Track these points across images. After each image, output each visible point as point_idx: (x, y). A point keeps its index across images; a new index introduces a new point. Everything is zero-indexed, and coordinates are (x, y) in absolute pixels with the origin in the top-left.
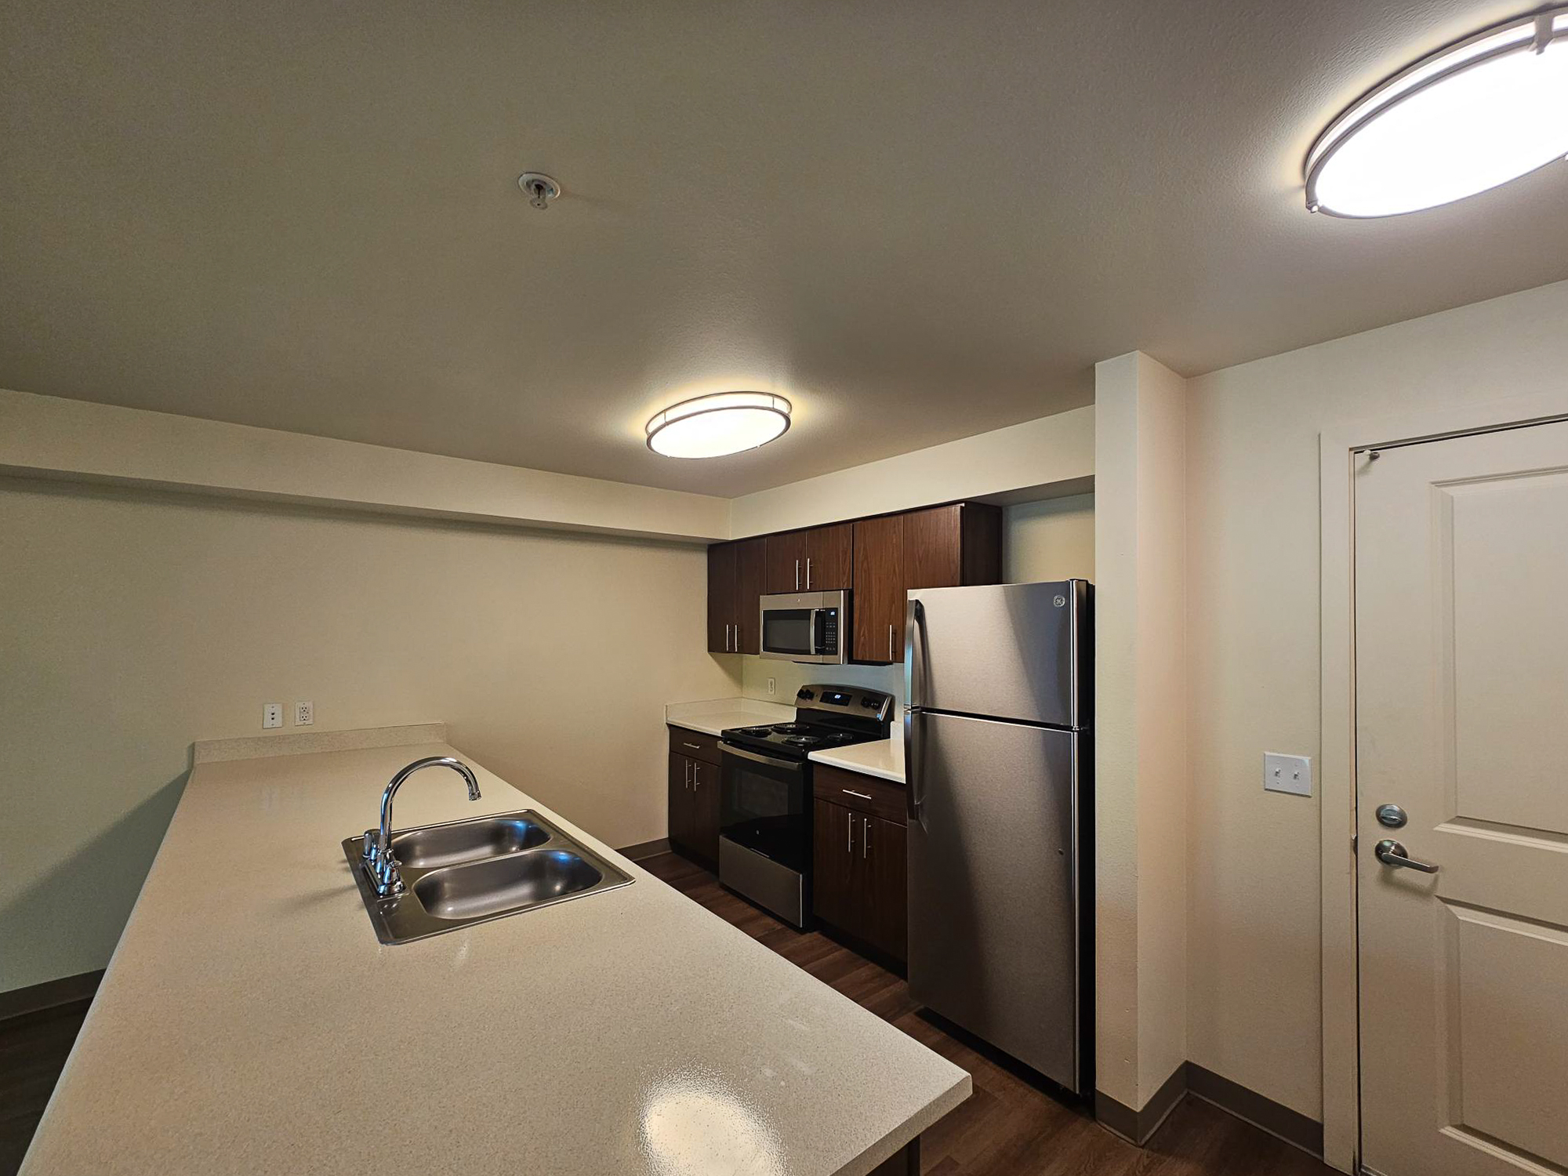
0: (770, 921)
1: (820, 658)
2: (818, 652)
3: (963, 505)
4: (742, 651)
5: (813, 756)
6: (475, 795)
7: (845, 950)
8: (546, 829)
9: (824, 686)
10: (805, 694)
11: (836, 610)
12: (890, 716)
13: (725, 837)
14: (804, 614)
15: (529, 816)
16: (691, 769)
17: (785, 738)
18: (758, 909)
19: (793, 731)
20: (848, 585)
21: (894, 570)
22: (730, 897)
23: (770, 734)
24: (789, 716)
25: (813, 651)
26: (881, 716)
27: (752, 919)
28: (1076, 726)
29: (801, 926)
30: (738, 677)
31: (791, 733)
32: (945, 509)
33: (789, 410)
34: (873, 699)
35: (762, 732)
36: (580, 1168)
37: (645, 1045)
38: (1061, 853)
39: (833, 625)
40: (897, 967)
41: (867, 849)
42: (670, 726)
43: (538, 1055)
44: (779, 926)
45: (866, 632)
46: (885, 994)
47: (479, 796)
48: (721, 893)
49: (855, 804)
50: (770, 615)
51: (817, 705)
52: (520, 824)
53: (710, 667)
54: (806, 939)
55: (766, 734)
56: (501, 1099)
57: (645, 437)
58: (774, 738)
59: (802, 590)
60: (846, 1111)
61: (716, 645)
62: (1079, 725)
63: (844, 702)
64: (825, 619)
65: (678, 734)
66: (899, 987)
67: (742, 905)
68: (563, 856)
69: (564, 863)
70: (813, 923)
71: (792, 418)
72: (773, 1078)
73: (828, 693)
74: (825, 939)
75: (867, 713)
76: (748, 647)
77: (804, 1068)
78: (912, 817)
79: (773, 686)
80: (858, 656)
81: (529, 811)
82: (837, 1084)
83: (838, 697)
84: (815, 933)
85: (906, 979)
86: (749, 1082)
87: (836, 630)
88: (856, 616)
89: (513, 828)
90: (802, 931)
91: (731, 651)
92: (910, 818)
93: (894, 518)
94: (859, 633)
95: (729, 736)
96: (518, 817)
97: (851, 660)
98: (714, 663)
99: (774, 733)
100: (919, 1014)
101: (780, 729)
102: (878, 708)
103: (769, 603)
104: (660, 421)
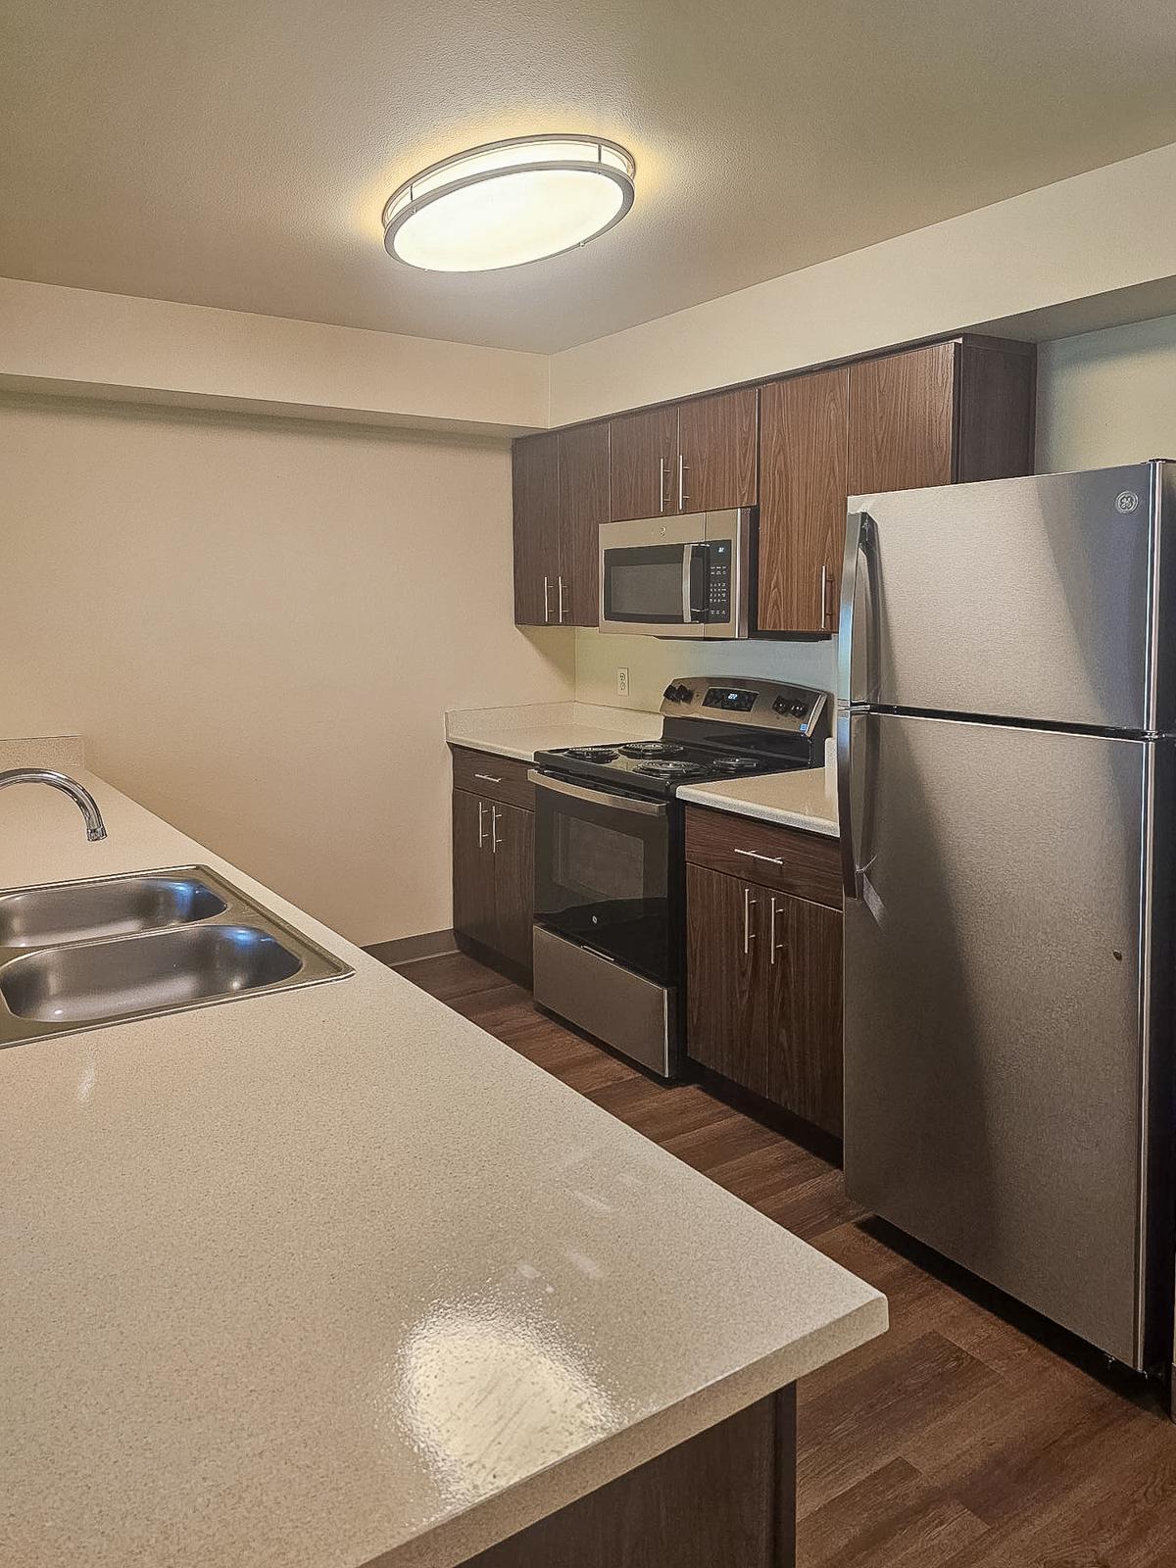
0: (615, 1065)
1: (700, 629)
2: (697, 618)
3: (960, 341)
4: (571, 620)
5: (685, 792)
6: (97, 833)
7: (742, 1117)
8: (221, 893)
9: (710, 680)
10: (678, 693)
11: (727, 544)
12: (824, 728)
13: (543, 927)
14: (673, 553)
15: (199, 875)
16: (488, 818)
17: (641, 763)
18: (597, 1046)
19: (657, 755)
20: (750, 499)
21: (833, 469)
22: (552, 1025)
23: (615, 757)
24: (652, 732)
25: (687, 617)
26: (808, 728)
27: (586, 1062)
28: (1151, 728)
29: (667, 1076)
30: (566, 666)
31: (654, 757)
32: (927, 351)
33: (631, 170)
34: (794, 699)
35: (602, 755)
36: (187, 1398)
37: (327, 1219)
38: (1118, 957)
39: (721, 570)
40: (826, 1146)
41: (776, 949)
42: (453, 747)
43: (150, 1227)
44: (631, 1075)
45: (781, 580)
46: (806, 1189)
47: (104, 834)
48: (537, 1018)
49: (758, 877)
50: (616, 557)
51: (698, 711)
52: (182, 888)
53: (519, 649)
54: (675, 1096)
55: (612, 758)
56: (79, 1289)
57: (381, 232)
58: (622, 764)
59: (671, 511)
60: (652, 1339)
61: (527, 614)
62: (1159, 728)
63: (744, 703)
64: (708, 557)
65: (465, 757)
66: (831, 1180)
67: (571, 1038)
68: (243, 936)
69: (246, 946)
70: (687, 1071)
71: (639, 185)
72: (536, 1280)
73: (718, 692)
74: (708, 1097)
75: (784, 724)
76: (579, 615)
77: (590, 1267)
78: (851, 893)
79: (626, 682)
80: (766, 623)
81: (198, 868)
82: (644, 1295)
83: (732, 696)
84: (691, 1087)
85: (840, 1166)
86: (492, 1283)
87: (727, 579)
88: (763, 553)
89: (170, 894)
90: (668, 1084)
91: (553, 621)
92: (847, 895)
93: (833, 374)
94: (769, 580)
95: (547, 762)
96: (179, 876)
97: (754, 632)
98: (526, 642)
99: (622, 757)
100: (863, 1226)
101: (632, 751)
102: (803, 714)
103: (613, 536)
104: (404, 201)
